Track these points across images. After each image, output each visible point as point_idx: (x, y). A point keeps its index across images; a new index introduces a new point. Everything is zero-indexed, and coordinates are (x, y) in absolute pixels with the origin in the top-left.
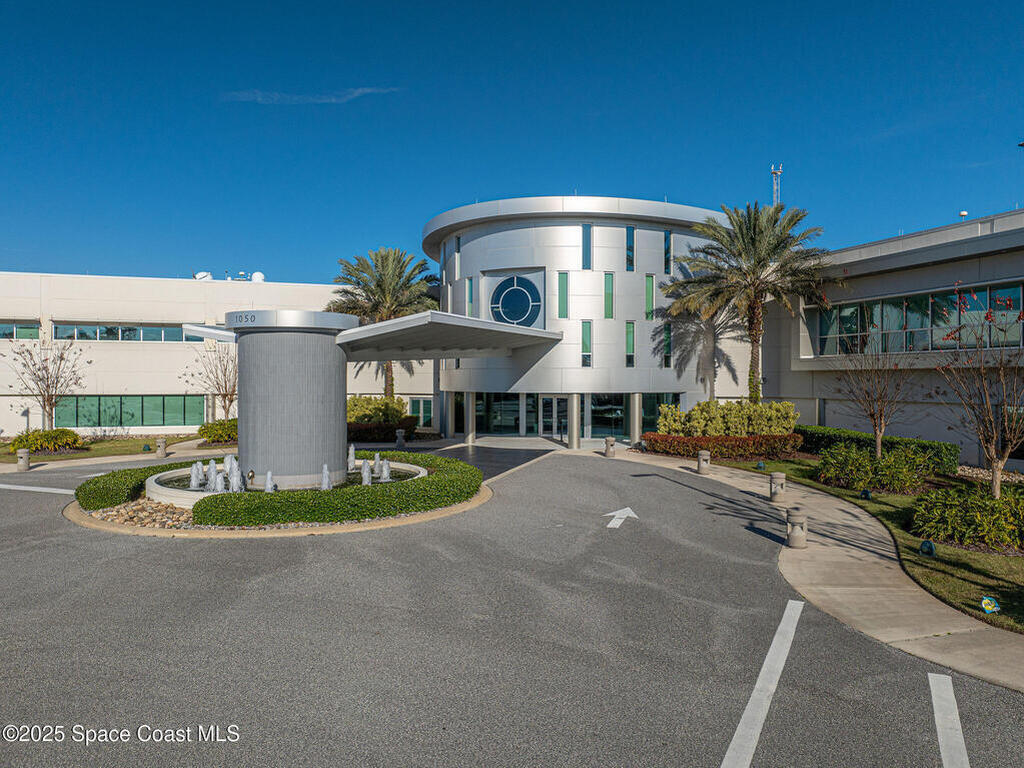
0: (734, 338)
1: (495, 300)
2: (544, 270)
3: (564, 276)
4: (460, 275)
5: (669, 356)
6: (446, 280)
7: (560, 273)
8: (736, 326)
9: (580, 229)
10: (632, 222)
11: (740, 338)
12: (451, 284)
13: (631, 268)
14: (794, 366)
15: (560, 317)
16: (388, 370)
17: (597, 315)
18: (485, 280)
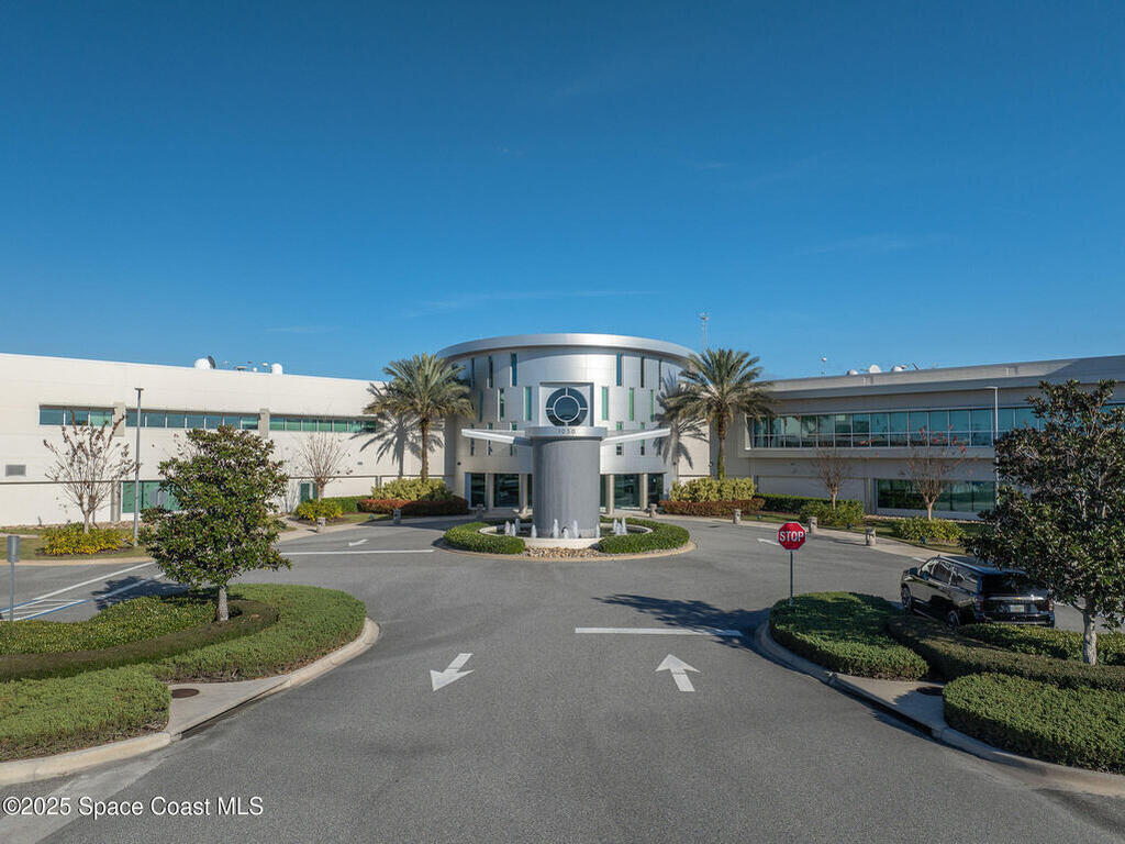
0: (690, 436)
1: (549, 404)
2: (592, 385)
3: (606, 390)
4: (515, 384)
5: (660, 448)
6: (492, 386)
7: (603, 388)
8: (691, 428)
9: (615, 357)
10: (644, 354)
11: (694, 436)
12: (502, 391)
13: (642, 386)
14: (741, 455)
15: (603, 419)
16: (424, 456)
17: (625, 418)
18: (541, 389)
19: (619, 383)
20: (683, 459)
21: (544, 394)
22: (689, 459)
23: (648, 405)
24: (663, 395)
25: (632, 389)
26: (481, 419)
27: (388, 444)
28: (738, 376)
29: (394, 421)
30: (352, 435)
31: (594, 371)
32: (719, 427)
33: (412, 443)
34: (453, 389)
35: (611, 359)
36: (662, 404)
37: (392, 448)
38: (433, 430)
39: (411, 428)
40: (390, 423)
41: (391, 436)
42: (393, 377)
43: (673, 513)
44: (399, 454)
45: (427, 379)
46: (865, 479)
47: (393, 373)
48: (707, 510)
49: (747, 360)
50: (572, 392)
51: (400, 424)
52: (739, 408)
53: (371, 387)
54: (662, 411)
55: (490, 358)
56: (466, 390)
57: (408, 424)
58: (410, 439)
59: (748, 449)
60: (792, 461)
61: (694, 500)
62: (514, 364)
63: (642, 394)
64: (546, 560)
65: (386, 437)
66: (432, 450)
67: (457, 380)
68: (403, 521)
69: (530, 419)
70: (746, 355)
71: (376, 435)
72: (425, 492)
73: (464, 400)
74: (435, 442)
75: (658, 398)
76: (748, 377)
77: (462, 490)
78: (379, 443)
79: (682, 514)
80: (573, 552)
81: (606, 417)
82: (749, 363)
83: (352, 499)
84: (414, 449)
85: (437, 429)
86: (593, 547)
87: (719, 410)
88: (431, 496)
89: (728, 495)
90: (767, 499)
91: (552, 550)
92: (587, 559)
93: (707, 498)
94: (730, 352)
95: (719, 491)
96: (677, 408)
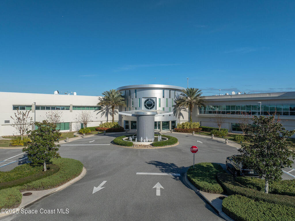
1: (145, 103)
2: (156, 98)
3: (160, 99)
4: (136, 97)
5: (175, 114)
6: (130, 98)
7: (159, 99)
8: (184, 108)
9: (162, 90)
10: (170, 89)
11: (184, 111)
12: (133, 99)
13: (170, 98)
14: (196, 116)
15: (159, 107)
16: (113, 116)
17: (165, 107)
18: (143, 99)
19: (163, 97)
20: (181, 117)
21: (143, 100)
22: (183, 117)
23: (172, 103)
24: (176, 100)
25: (167, 99)
26: (127, 107)
27: (104, 113)
28: (195, 95)
29: (106, 107)
30: (94, 110)
31: (157, 94)
32: (190, 108)
33: (110, 113)
34: (120, 99)
35: (161, 91)
36: (176, 102)
37: (105, 114)
38: (116, 109)
39: (110, 108)
40: (104, 107)
41: (104, 111)
42: (105, 96)
43: (177, 132)
44: (107, 115)
45: (113, 96)
46: (229, 123)
47: (105, 95)
48: (186, 131)
49: (198, 91)
50: (151, 100)
51: (107, 108)
52: (196, 104)
53: (99, 98)
54: (175, 104)
55: (130, 91)
56: (124, 99)
57: (109, 107)
58: (110, 111)
59: (199, 114)
60: (210, 118)
61: (183, 128)
62: (136, 92)
63: (170, 100)
64: (138, 148)
65: (103, 111)
66: (115, 114)
67: (121, 96)
68: (106, 134)
69: (140, 107)
70: (198, 89)
71: (100, 110)
72: (112, 126)
73: (123, 101)
74: (116, 112)
75: (174, 101)
76: (198, 95)
77: (123, 125)
78: (101, 113)
79: (180, 132)
80: (145, 146)
81: (160, 106)
82: (199, 92)
83: (94, 128)
84: (111, 114)
85: (117, 108)
86: (151, 145)
87: (190, 104)
88: (114, 127)
89: (192, 127)
90: (203, 128)
91: (140, 145)
92: (148, 148)
93: (186, 128)
94: (194, 88)
95: (190, 126)
96: (179, 104)
